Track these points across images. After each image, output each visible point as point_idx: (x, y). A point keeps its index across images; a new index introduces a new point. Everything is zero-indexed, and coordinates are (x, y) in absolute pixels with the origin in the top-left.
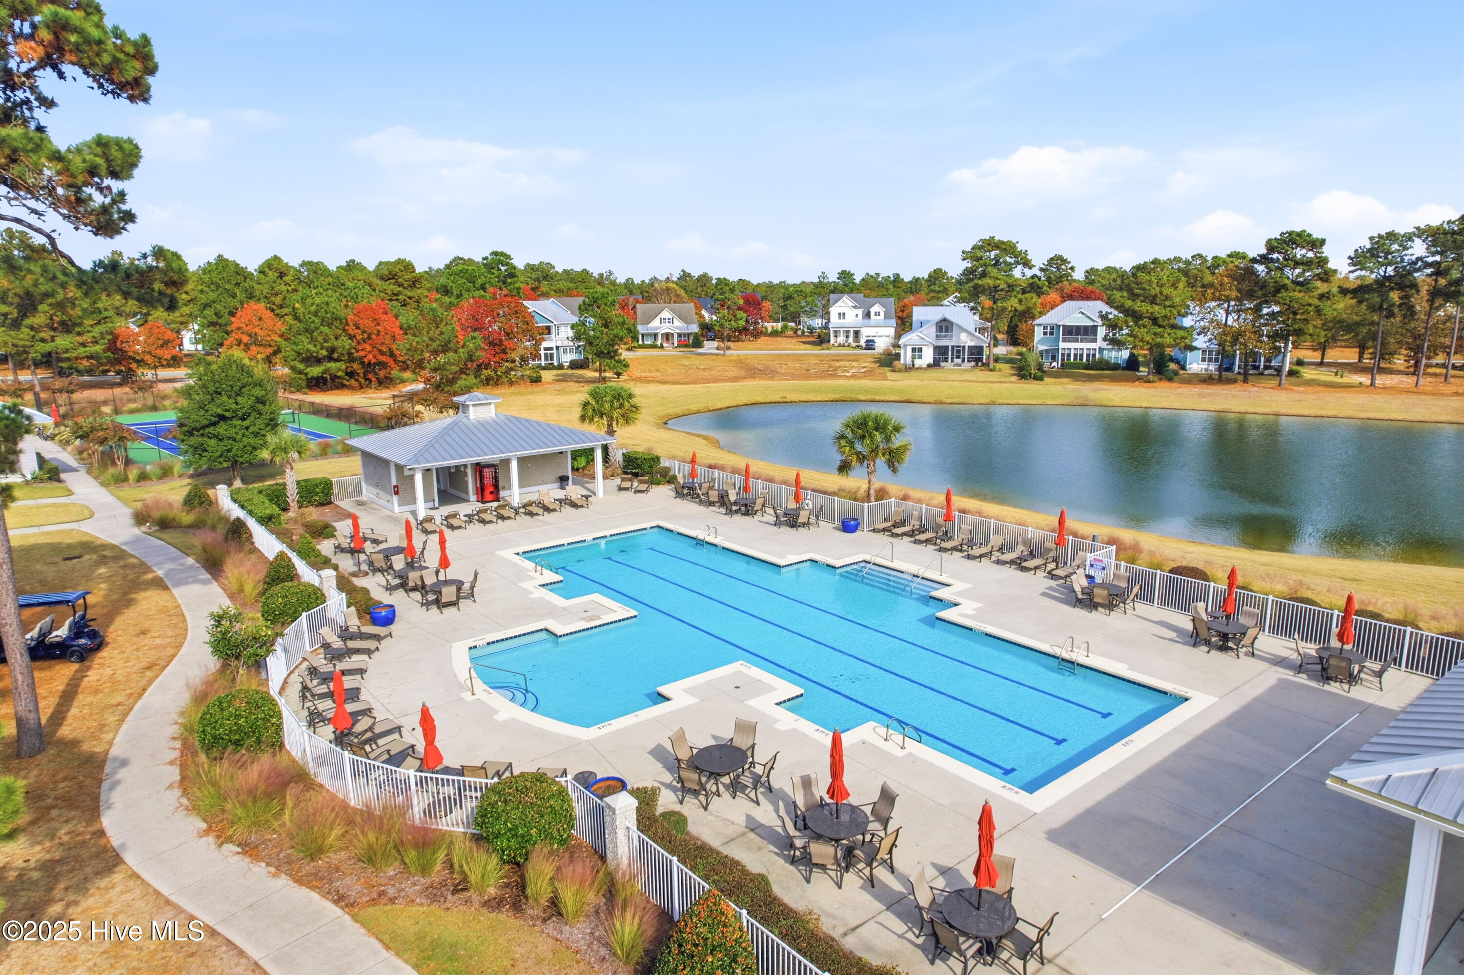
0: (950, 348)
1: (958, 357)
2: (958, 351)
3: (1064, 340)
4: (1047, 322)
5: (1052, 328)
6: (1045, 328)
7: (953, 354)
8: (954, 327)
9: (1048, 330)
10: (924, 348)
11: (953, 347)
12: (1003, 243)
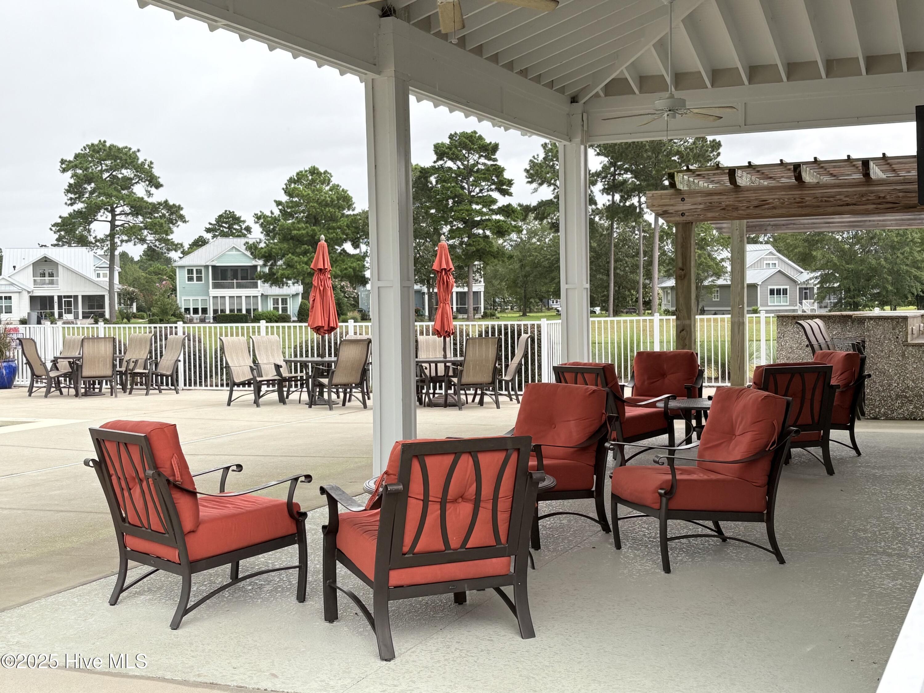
0: (56, 299)
1: (69, 312)
2: (69, 304)
3: (216, 286)
4: (191, 263)
5: (199, 272)
6: (190, 272)
7: (60, 307)
8: (60, 268)
9: (195, 275)
10: (14, 297)
11: (60, 298)
12: (119, 150)
